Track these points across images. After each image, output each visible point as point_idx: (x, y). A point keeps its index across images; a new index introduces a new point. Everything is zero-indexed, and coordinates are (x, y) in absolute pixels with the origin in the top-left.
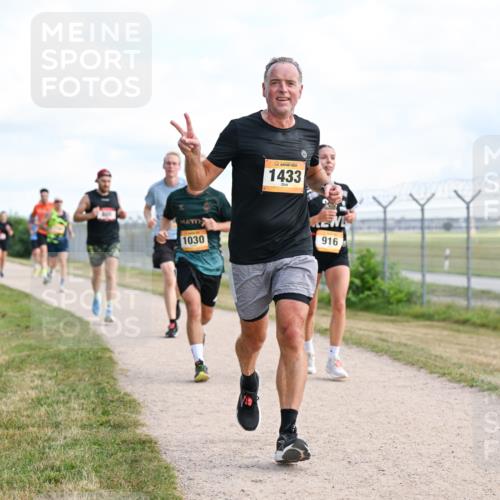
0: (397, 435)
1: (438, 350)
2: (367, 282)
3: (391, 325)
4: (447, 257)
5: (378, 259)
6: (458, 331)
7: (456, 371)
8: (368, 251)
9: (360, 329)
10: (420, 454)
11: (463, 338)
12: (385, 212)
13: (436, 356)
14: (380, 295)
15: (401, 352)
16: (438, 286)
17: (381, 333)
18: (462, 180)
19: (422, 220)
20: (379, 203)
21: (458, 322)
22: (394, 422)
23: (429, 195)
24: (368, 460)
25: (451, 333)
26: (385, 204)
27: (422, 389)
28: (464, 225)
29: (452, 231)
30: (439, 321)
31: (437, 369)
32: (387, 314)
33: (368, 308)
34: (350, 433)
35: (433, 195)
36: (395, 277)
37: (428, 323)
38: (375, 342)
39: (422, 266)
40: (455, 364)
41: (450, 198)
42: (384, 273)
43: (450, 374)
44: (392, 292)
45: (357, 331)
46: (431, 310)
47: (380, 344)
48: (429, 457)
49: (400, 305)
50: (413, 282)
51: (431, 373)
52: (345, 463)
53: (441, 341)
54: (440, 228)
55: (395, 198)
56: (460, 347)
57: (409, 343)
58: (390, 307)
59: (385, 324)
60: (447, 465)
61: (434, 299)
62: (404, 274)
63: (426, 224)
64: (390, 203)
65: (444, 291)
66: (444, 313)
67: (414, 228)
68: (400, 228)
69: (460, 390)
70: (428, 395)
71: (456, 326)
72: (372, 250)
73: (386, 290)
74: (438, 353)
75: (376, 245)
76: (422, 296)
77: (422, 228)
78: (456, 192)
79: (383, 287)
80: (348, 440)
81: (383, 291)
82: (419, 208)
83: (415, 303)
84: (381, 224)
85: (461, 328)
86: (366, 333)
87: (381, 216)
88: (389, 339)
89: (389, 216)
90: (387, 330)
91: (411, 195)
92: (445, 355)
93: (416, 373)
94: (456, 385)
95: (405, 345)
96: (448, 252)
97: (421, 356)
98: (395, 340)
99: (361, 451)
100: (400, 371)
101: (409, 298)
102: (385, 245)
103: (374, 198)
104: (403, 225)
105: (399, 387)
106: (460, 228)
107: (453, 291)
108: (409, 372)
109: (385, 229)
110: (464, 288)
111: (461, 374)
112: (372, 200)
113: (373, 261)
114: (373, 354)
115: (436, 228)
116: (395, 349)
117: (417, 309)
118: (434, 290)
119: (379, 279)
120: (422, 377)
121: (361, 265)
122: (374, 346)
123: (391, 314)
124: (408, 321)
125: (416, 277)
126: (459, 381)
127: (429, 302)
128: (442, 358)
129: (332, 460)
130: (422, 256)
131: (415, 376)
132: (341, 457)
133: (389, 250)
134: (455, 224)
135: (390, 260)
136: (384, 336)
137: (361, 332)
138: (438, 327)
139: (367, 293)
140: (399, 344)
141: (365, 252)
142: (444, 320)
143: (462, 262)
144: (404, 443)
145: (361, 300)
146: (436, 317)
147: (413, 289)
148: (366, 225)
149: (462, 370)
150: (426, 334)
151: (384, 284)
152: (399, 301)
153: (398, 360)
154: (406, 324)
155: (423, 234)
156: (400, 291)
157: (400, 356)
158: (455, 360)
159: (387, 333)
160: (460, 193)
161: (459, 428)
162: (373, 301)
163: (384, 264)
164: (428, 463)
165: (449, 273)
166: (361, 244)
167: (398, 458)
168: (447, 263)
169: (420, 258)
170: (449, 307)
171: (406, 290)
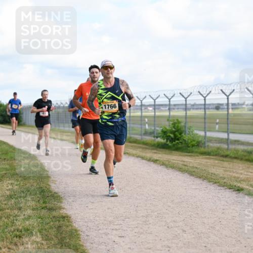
0: (192, 213)
1: (213, 170)
2: (177, 136)
3: (189, 158)
4: (217, 124)
5: (183, 124)
6: (223, 161)
7: (222, 181)
8: (177, 120)
9: (174, 160)
10: (204, 223)
11: (226, 164)
12: (186, 101)
13: (212, 173)
14: (184, 142)
15: (194, 171)
16: (213, 138)
17: (184, 162)
18: (225, 85)
19: (205, 104)
20: (183, 96)
21: (223, 156)
22: (191, 206)
23: (208, 92)
24: (177, 226)
25: (219, 162)
26: (186, 96)
27: (205, 190)
28: (226, 107)
29: (220, 110)
30: (213, 155)
31: (213, 180)
32: (187, 152)
33: (177, 149)
34: (169, 212)
35: (211, 92)
36: (191, 133)
37: (208, 157)
38: (181, 166)
39: (205, 128)
40: (221, 177)
41: (219, 93)
42: (185, 131)
43: (218, 182)
44: (189, 141)
45: (172, 161)
46: (210, 150)
47: (184, 167)
48: (208, 224)
49: (194, 147)
50: (200, 136)
51: (209, 182)
52: (166, 227)
53: (214, 166)
54: (213, 109)
55: (191, 93)
56: (224, 169)
57: (198, 167)
58: (189, 148)
59: (186, 157)
60: (217, 228)
61: (211, 145)
62: (196, 132)
63: (207, 106)
64: (189, 96)
65: (216, 140)
66: (216, 152)
67: (200, 109)
68: (193, 109)
69: (224, 191)
70: (208, 193)
71: (221, 158)
72: (180, 120)
73: (187, 140)
74: (212, 172)
75: (181, 117)
76: (205, 143)
77: (205, 109)
78: (221, 90)
79: (185, 139)
80: (167, 216)
81: (185, 141)
82: (203, 98)
83: (201, 147)
84: (184, 107)
85: (224, 159)
86: (176, 162)
87: (184, 103)
88: (188, 165)
89: (188, 103)
90: (187, 160)
91: (199, 92)
92: (216, 173)
93: (202, 182)
94: (222, 188)
95: (196, 168)
96: (218, 121)
97: (204, 173)
98: (191, 165)
99: (174, 221)
100: (194, 181)
101: (199, 144)
102: (186, 117)
103: (180, 94)
104: (195, 107)
105: (193, 189)
106: (224, 108)
107: (221, 141)
108: (198, 181)
109: (186, 109)
110: (226, 139)
111: (225, 183)
112: (179, 95)
113: (180, 125)
114: (180, 172)
115: (212, 108)
116: (191, 169)
117: (202, 150)
118: (211, 140)
119: (183, 135)
120: (205, 184)
121: (174, 127)
122: (180, 168)
123: (189, 153)
124: (197, 156)
125: (202, 133)
126: (224, 186)
127: (208, 146)
128: (215, 174)
129: (159, 226)
130: (205, 123)
131: (201, 184)
132: (164, 224)
133: (188, 120)
134: (221, 107)
135: (188, 125)
136: (185, 163)
137: (174, 161)
138: (213, 159)
139: (177, 141)
140: (193, 167)
141: (176, 121)
142: (216, 155)
143: (225, 126)
144: (195, 217)
145: (174, 145)
146: (212, 154)
147: (200, 139)
148: (176, 107)
149: (225, 180)
150: (207, 162)
151: (186, 137)
152: (193, 146)
153: (193, 175)
154: (197, 157)
155: (205, 111)
156: (194, 141)
157: (194, 174)
158: (221, 176)
159: (187, 162)
160: (224, 91)
161: (223, 209)
162: (180, 146)
163: (185, 127)
164: (208, 228)
165: (218, 131)
166: (174, 116)
167: (193, 225)
168: (217, 126)
169: (204, 124)
170: (218, 148)
171: (197, 140)
